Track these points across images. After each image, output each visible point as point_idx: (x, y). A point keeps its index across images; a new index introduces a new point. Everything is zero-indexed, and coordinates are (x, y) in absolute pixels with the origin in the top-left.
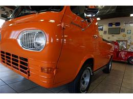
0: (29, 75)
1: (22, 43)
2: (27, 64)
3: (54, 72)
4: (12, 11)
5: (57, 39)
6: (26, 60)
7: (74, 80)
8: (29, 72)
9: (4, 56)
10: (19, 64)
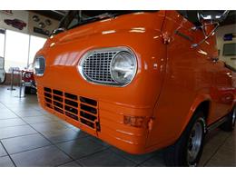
0: (99, 130)
1: (87, 73)
2: (95, 110)
3: (150, 125)
4: (49, 21)
5: (156, 65)
6: (94, 103)
7: (177, 141)
8: (98, 124)
9: (50, 96)
10: (79, 109)
